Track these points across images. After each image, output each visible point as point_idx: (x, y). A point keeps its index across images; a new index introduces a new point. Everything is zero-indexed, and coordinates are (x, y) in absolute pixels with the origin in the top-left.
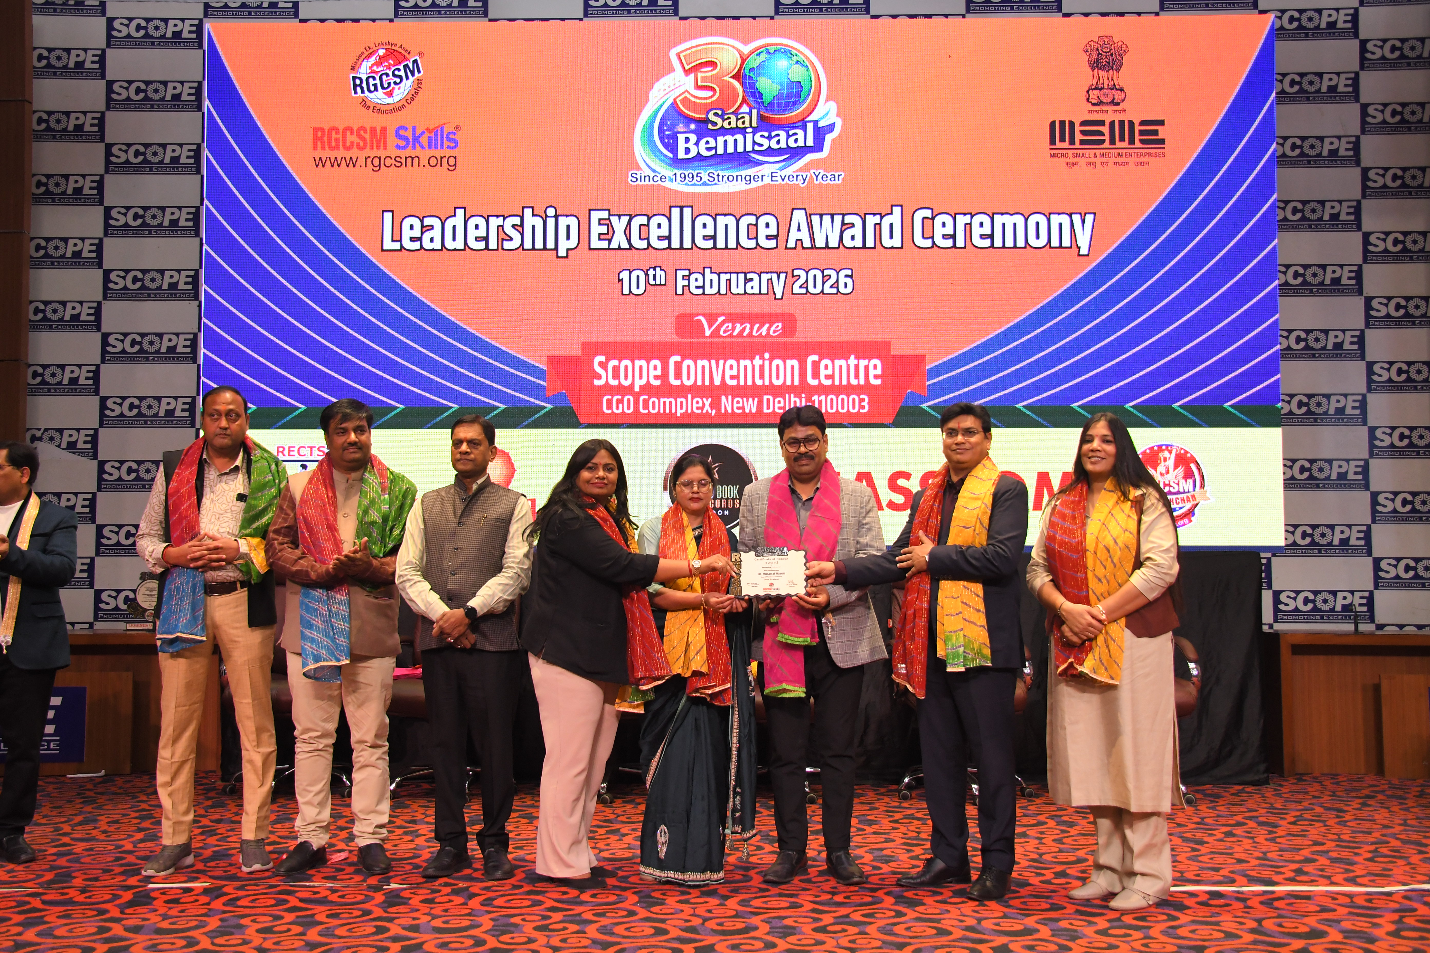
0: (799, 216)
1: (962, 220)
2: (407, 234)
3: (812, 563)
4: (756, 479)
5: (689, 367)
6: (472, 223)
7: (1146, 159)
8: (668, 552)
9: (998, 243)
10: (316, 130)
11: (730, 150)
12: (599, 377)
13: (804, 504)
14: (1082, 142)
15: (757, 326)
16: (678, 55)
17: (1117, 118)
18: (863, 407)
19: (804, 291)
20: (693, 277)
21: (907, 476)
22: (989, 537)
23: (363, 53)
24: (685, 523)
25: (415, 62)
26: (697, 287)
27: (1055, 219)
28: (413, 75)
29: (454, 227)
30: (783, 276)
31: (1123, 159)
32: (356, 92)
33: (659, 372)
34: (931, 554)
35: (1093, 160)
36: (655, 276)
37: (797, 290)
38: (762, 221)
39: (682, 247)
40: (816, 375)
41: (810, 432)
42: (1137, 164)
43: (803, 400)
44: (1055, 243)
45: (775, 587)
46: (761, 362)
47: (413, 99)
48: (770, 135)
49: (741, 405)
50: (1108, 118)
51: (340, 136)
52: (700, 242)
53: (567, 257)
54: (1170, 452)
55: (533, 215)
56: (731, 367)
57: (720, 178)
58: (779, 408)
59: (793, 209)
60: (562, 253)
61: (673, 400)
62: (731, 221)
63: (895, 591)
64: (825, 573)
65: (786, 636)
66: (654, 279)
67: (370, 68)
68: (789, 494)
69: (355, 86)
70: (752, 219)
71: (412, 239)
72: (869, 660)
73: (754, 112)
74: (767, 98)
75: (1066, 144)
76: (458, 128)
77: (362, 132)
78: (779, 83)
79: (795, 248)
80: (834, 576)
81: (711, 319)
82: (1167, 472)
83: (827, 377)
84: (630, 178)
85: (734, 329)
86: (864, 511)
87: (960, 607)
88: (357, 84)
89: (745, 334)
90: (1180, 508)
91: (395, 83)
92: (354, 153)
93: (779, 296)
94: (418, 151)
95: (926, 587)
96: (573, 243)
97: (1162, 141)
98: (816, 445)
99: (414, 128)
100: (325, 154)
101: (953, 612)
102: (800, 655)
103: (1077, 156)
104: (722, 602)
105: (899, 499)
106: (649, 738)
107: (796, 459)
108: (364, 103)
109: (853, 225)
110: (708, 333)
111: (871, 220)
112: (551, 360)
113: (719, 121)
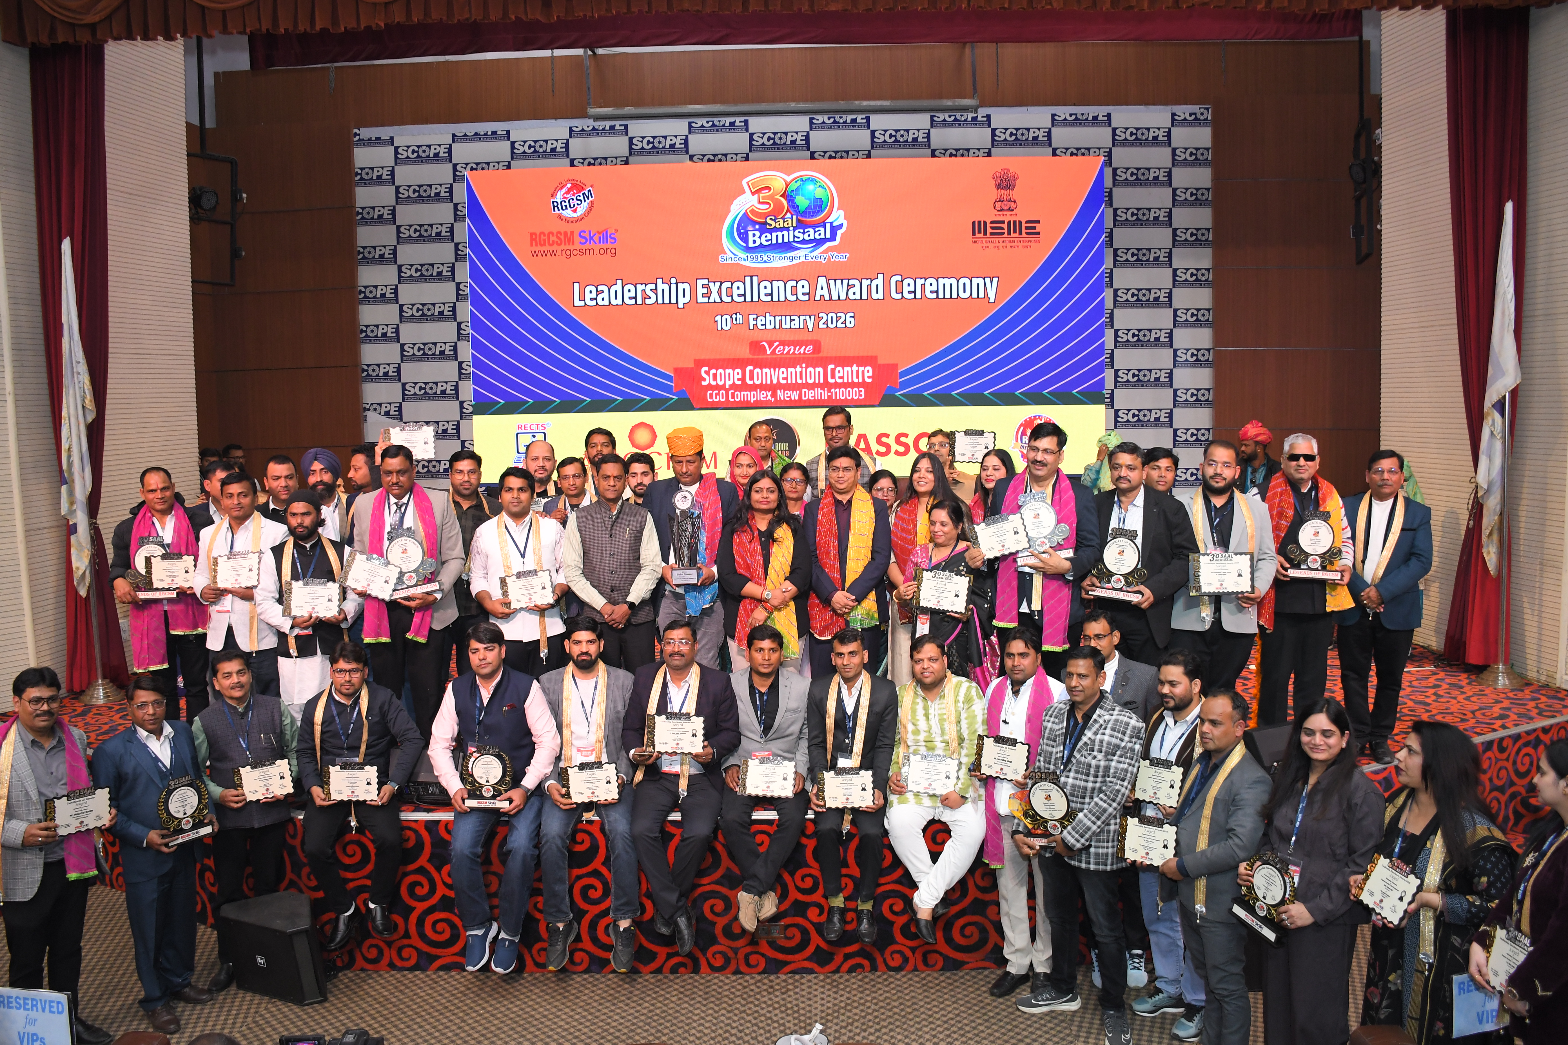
0: (822, 281)
1: (920, 282)
2: (588, 296)
5: (757, 373)
6: (626, 288)
7: (1029, 244)
9: (941, 296)
10: (532, 234)
11: (780, 241)
12: (705, 380)
14: (991, 234)
15: (798, 348)
16: (748, 183)
17: (1012, 219)
18: (864, 395)
19: (825, 326)
20: (759, 319)
23: (558, 186)
25: (589, 191)
26: (762, 325)
27: (975, 281)
28: (588, 199)
29: (616, 291)
30: (813, 317)
31: (1016, 244)
32: (554, 211)
33: (740, 376)
35: (997, 245)
36: (736, 319)
37: (821, 325)
38: (800, 283)
39: (752, 301)
40: (833, 377)
42: (1023, 247)
44: (975, 295)
46: (800, 369)
47: (588, 213)
48: (804, 231)
49: (789, 395)
50: (1006, 219)
51: (546, 238)
52: (763, 298)
53: (684, 308)
54: (1041, 420)
55: (663, 283)
56: (783, 373)
57: (775, 258)
58: (812, 397)
59: (818, 277)
60: (681, 305)
61: (749, 393)
62: (781, 284)
67: (563, 195)
69: (554, 207)
70: (794, 283)
71: (591, 299)
73: (794, 217)
74: (802, 209)
75: (982, 235)
76: (616, 230)
77: (559, 235)
78: (809, 199)
79: (820, 300)
81: (771, 344)
83: (840, 378)
84: (720, 259)
85: (784, 349)
88: (555, 205)
89: (791, 353)
91: (578, 204)
92: (555, 248)
93: (810, 330)
94: (593, 245)
96: (687, 299)
97: (1038, 233)
99: (590, 232)
100: (537, 249)
103: (988, 242)
108: (560, 217)
109: (854, 286)
110: (769, 352)
111: (865, 283)
112: (676, 370)
113: (772, 223)
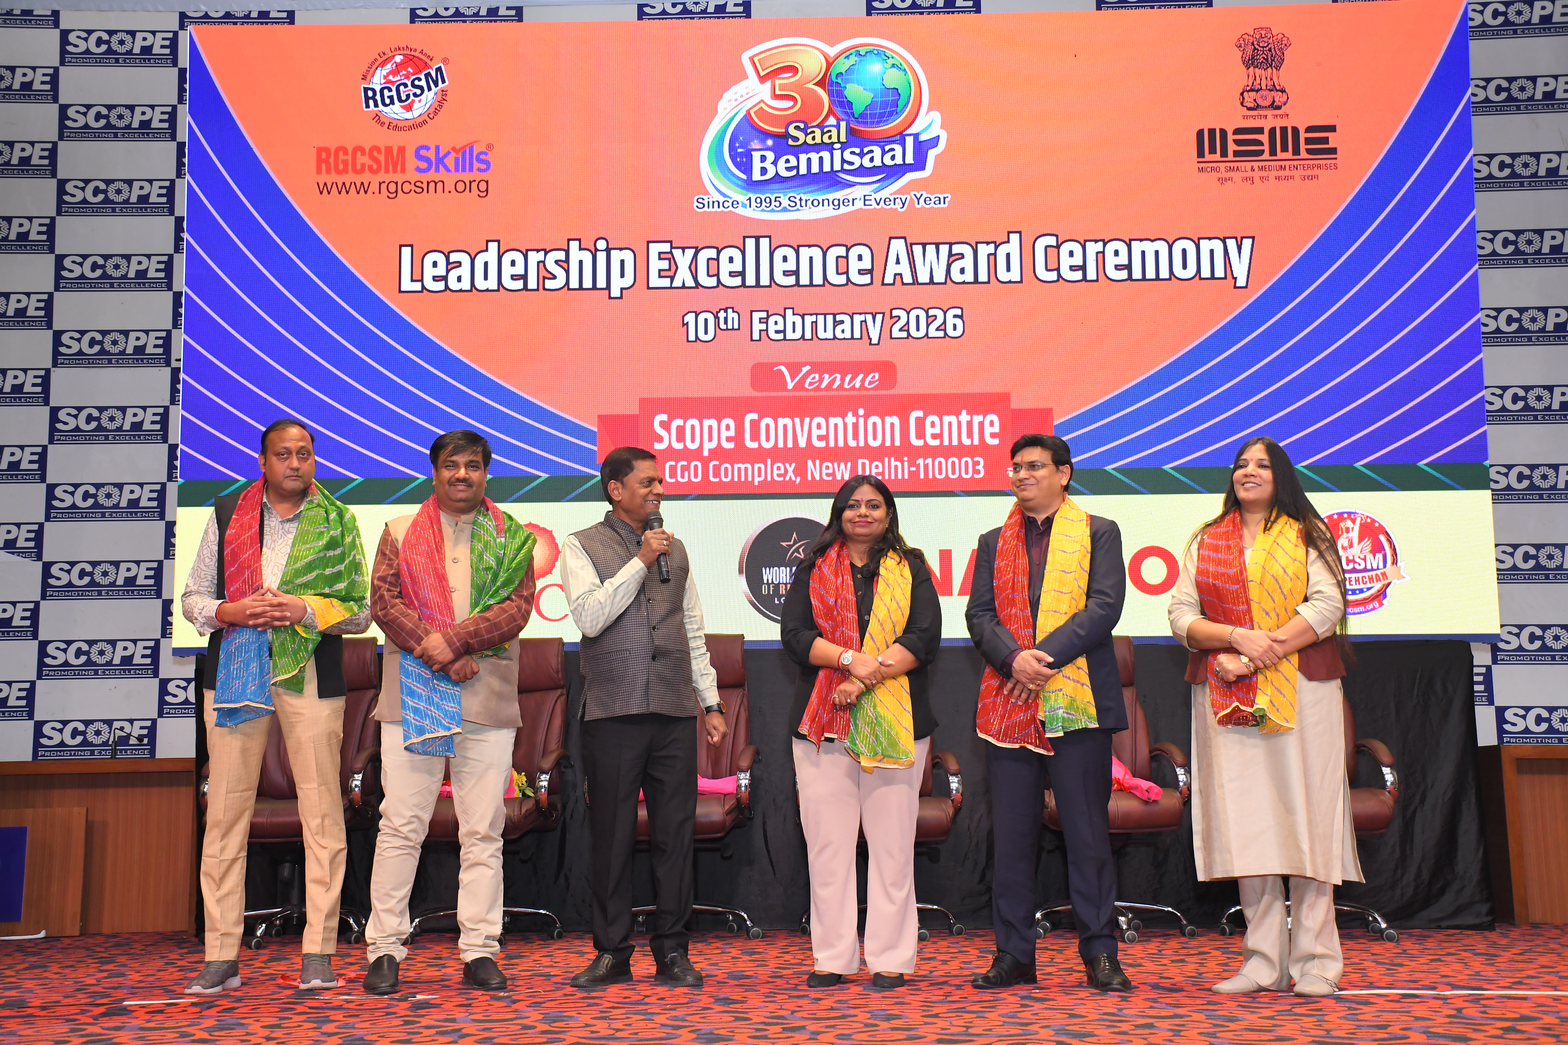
0: (898, 246)
1: (1093, 248)
2: (429, 272)
5: (768, 426)
6: (507, 258)
7: (1315, 172)
9: (1137, 274)
10: (320, 150)
11: (815, 169)
12: (660, 439)
14: (1236, 153)
15: (849, 376)
16: (752, 59)
17: (1278, 123)
18: (978, 472)
19: (904, 334)
20: (772, 320)
23: (376, 60)
25: (439, 70)
26: (777, 332)
27: (1205, 245)
28: (436, 85)
29: (486, 264)
30: (879, 317)
31: (1287, 173)
32: (368, 106)
33: (732, 433)
35: (1250, 174)
36: (726, 319)
37: (896, 333)
38: (854, 252)
39: (758, 285)
40: (920, 434)
42: (1304, 178)
43: (906, 464)
44: (1206, 273)
46: (854, 420)
47: (436, 113)
48: (862, 151)
49: (830, 471)
50: (1267, 125)
51: (349, 157)
52: (780, 279)
53: (621, 298)
54: (1354, 521)
55: (581, 249)
56: (819, 426)
57: (803, 203)
59: (891, 238)
60: (616, 293)
61: (749, 466)
62: (817, 253)
66: (726, 322)
67: (385, 77)
69: (367, 99)
70: (842, 251)
71: (436, 279)
73: (843, 124)
74: (858, 109)
75: (1217, 157)
76: (490, 146)
77: (375, 153)
78: (872, 90)
79: (893, 284)
81: (794, 369)
82: (1351, 546)
83: (934, 436)
84: (696, 204)
85: (821, 380)
88: (369, 96)
89: (835, 386)
90: (1369, 589)
91: (415, 95)
92: (366, 177)
93: (875, 341)
94: (442, 175)
96: (628, 281)
97: (1334, 151)
99: (437, 148)
100: (330, 179)
103: (1231, 169)
108: (378, 118)
109: (962, 256)
110: (790, 386)
111: (984, 250)
112: (603, 420)
113: (801, 135)
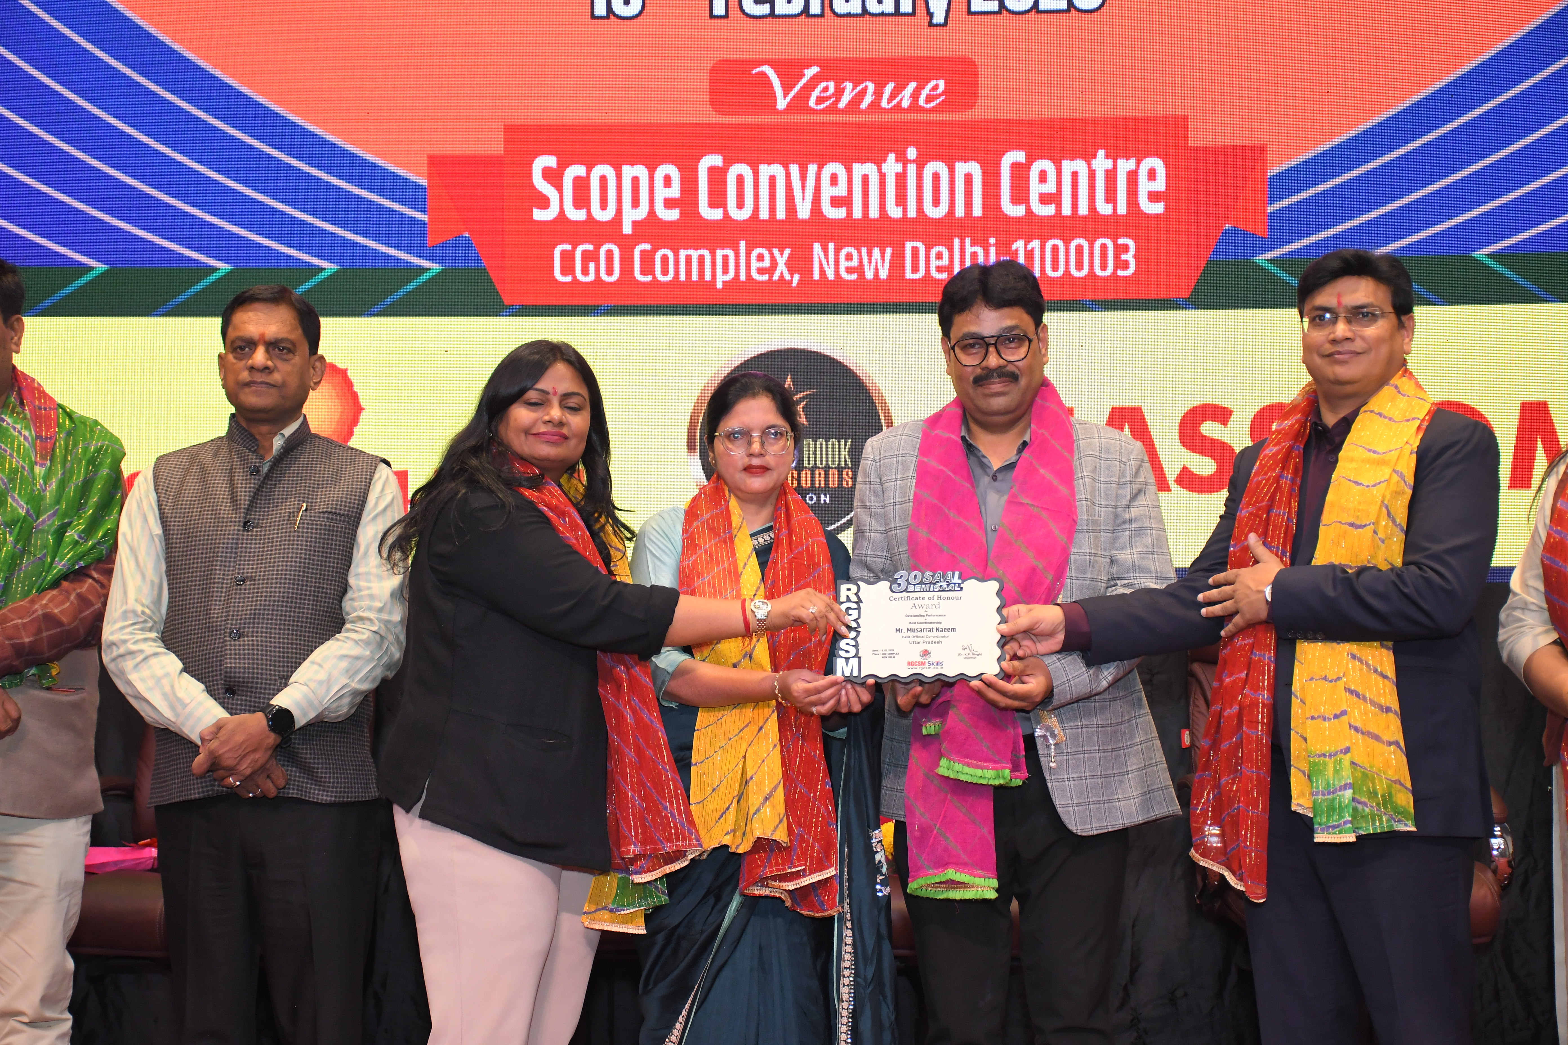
3: (1015, 608)
4: (890, 424)
5: (740, 179)
8: (698, 583)
12: (544, 203)
13: (995, 478)
15: (890, 87)
18: (1125, 265)
19: (994, 6)
21: (1222, 415)
22: (1409, 547)
24: (736, 520)
26: (758, 2)
33: (675, 192)
34: (1277, 585)
37: (978, 4)
40: (1020, 195)
41: (1009, 323)
43: (993, 250)
45: (933, 658)
46: (899, 168)
49: (855, 263)
56: (834, 179)
58: (940, 269)
61: (706, 253)
63: (1196, 667)
64: (1043, 627)
65: (958, 766)
68: (959, 456)
72: (1140, 819)
80: (1061, 637)
81: (790, 72)
83: (1045, 199)
85: (839, 93)
86: (1127, 492)
87: (1345, 701)
89: (864, 106)
93: (939, 18)
95: (1267, 657)
98: (1023, 350)
101: (1329, 712)
102: (987, 807)
104: (818, 691)
105: (1205, 466)
106: (661, 990)
107: (979, 381)
110: (782, 103)
112: (437, 164)
